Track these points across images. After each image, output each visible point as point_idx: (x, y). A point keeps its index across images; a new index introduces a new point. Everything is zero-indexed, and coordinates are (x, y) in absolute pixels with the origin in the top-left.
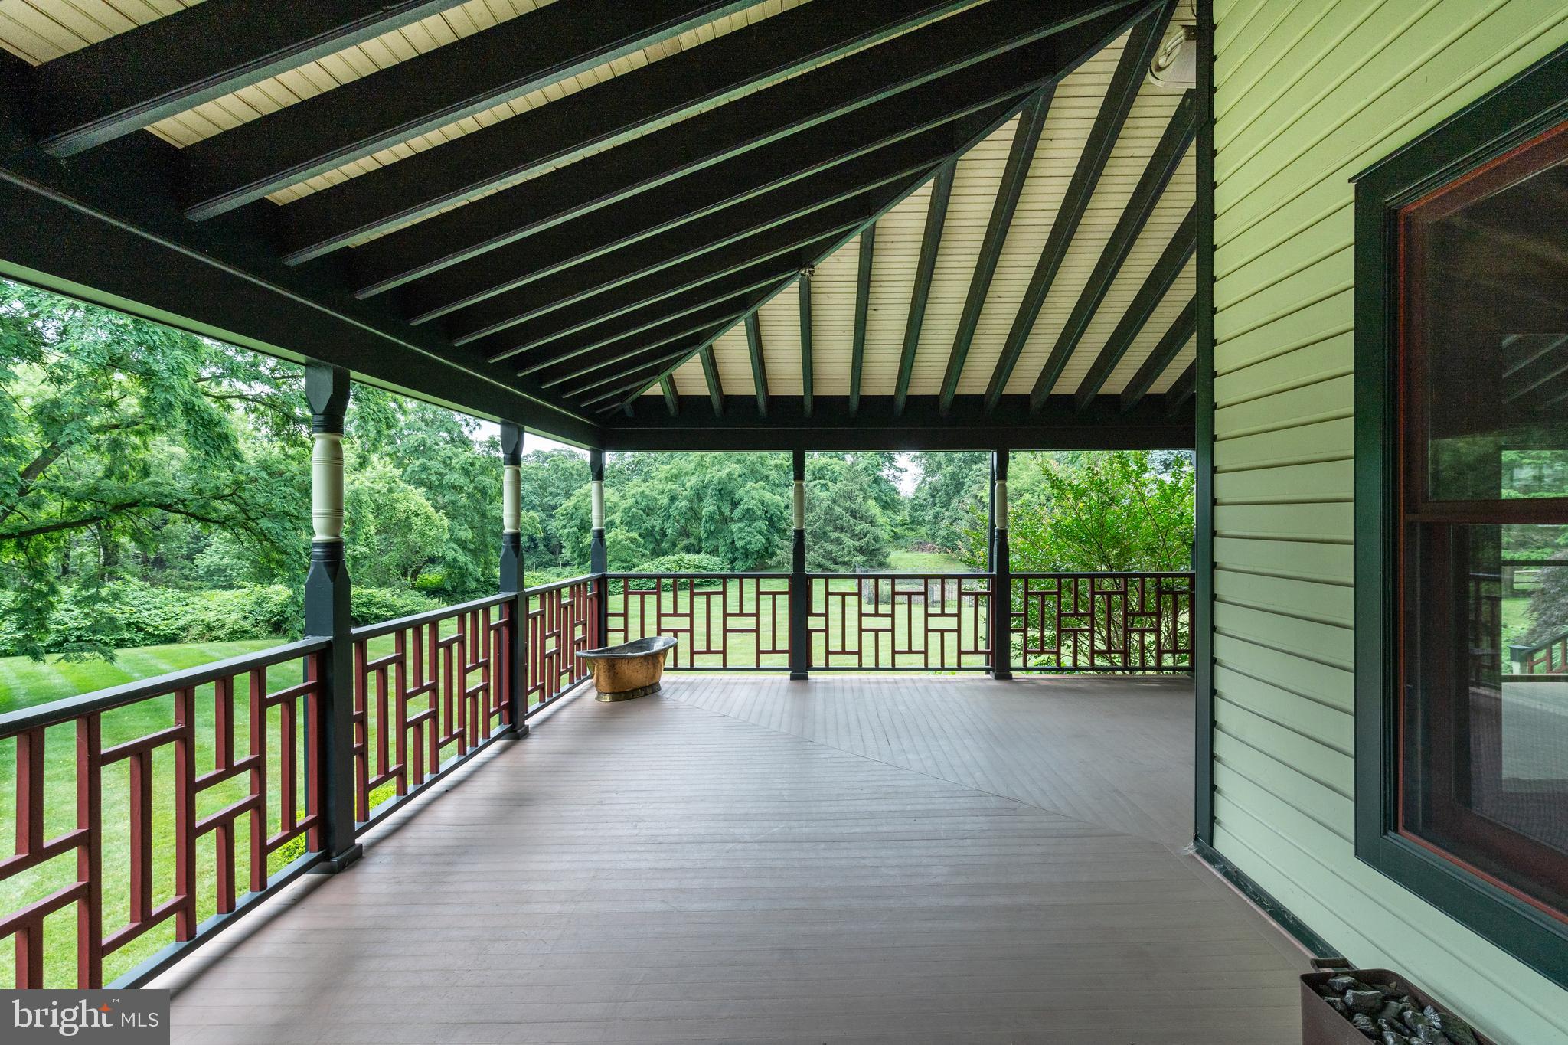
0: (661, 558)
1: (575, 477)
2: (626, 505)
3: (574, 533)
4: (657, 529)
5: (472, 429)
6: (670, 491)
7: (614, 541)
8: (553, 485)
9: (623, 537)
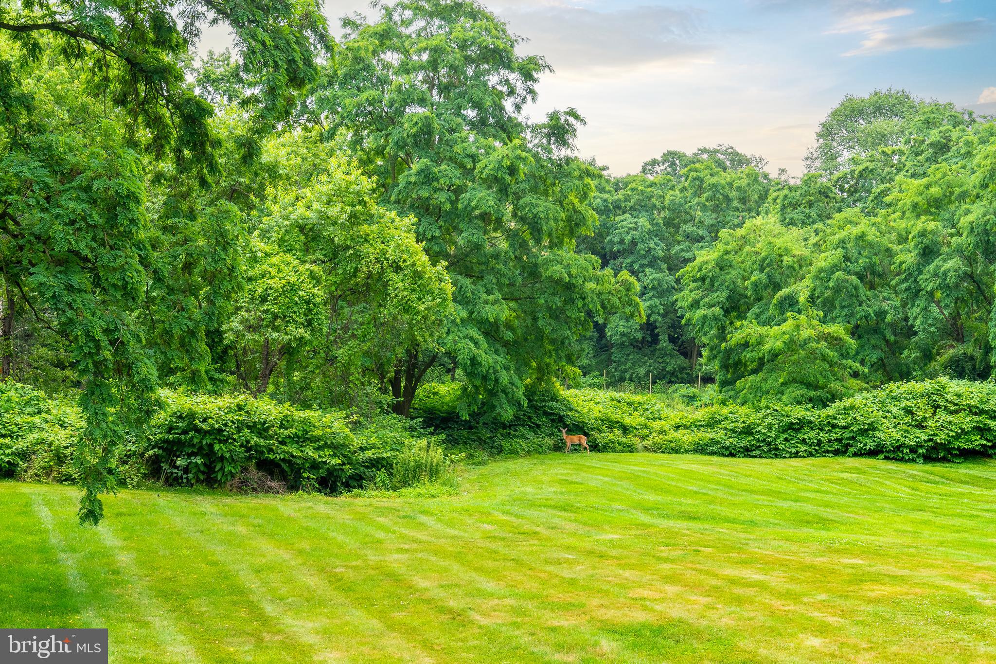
0: (893, 386)
1: (735, 203)
2: (823, 264)
3: (716, 318)
4: (889, 318)
5: (518, 100)
6: (923, 234)
7: (792, 341)
8: (692, 219)
9: (811, 332)
